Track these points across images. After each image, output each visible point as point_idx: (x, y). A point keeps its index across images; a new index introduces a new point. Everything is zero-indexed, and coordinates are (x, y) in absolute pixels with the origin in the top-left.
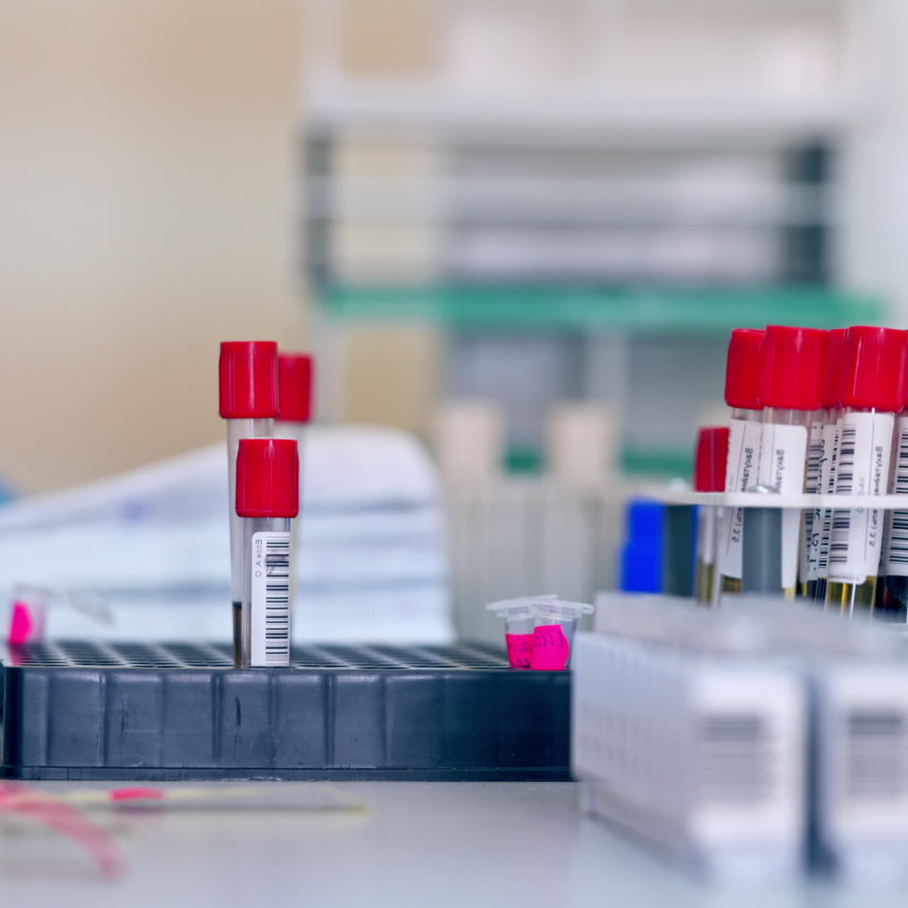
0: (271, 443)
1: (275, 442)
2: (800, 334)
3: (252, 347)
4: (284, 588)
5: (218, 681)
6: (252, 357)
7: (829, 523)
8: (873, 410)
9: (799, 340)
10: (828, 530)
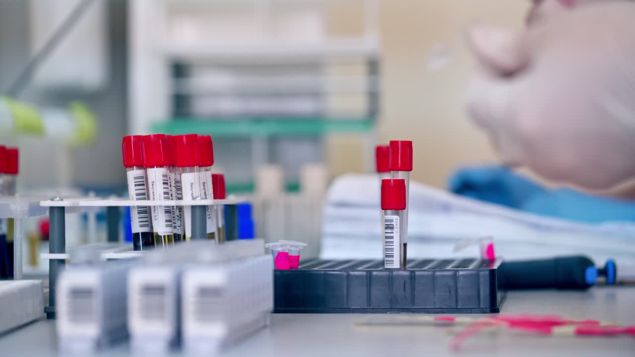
0: (392, 181)
1: (394, 180)
2: (184, 137)
3: (400, 143)
4: (386, 237)
6: (400, 146)
7: (173, 214)
10: (173, 211)
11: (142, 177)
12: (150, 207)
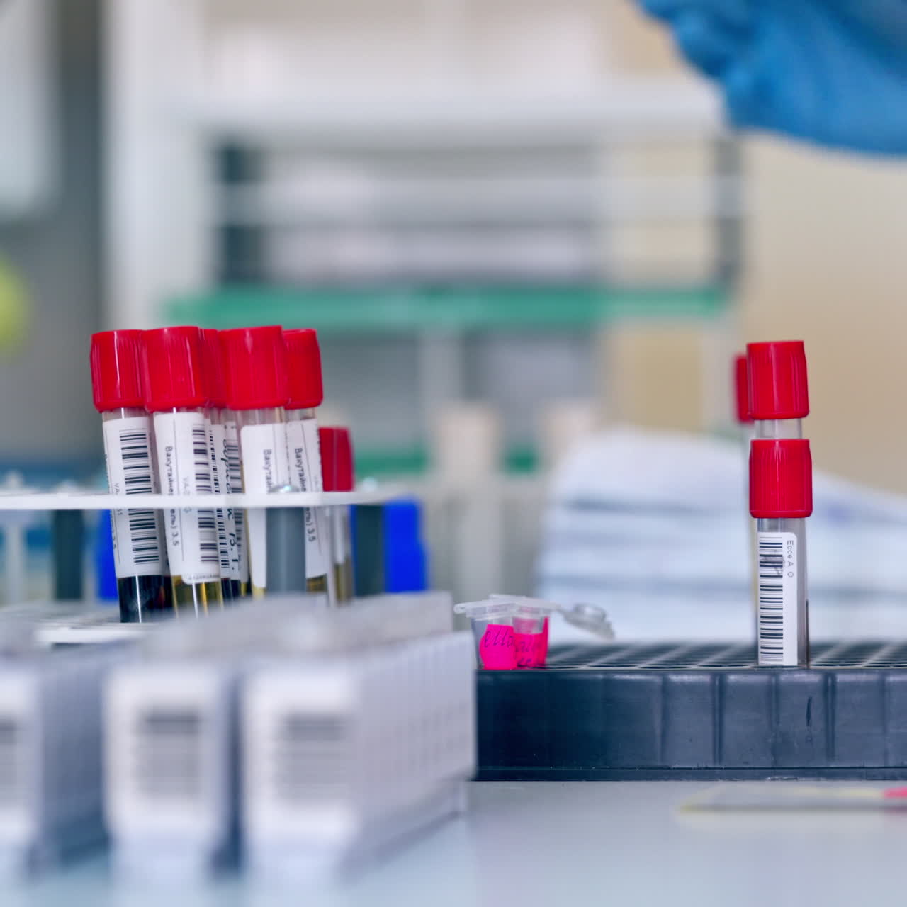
0: (777, 443)
1: (781, 442)
2: (248, 334)
3: (772, 348)
4: (765, 588)
5: (830, 681)
7: (220, 529)
8: (174, 409)
9: (249, 340)
10: (219, 523)
11: (141, 437)
12: (160, 512)
